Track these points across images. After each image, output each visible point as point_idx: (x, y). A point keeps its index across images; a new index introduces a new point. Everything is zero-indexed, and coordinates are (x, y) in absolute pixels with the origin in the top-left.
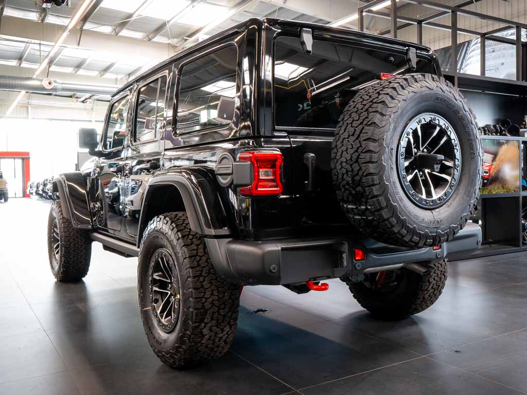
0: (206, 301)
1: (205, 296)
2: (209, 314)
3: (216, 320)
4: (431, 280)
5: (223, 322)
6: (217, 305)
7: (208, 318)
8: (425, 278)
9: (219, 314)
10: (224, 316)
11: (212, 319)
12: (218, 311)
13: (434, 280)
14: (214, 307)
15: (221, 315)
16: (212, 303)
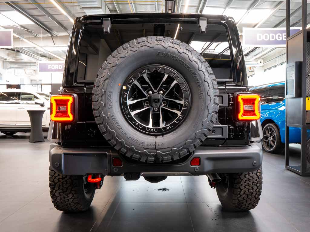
0: (55, 178)
1: (55, 175)
2: (57, 185)
3: (62, 190)
4: (242, 188)
5: (66, 191)
6: (62, 181)
7: (56, 188)
8: (236, 185)
9: (63, 186)
10: (67, 188)
11: (59, 188)
12: (62, 185)
13: (245, 187)
14: (59, 182)
15: (64, 187)
16: (58, 179)
